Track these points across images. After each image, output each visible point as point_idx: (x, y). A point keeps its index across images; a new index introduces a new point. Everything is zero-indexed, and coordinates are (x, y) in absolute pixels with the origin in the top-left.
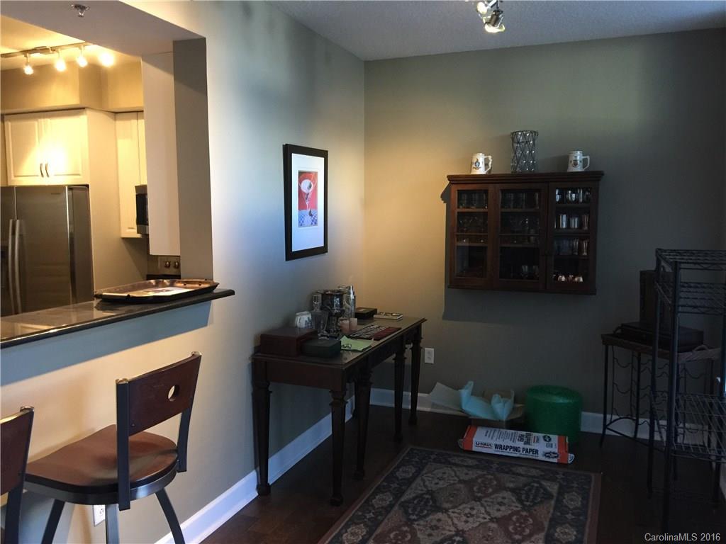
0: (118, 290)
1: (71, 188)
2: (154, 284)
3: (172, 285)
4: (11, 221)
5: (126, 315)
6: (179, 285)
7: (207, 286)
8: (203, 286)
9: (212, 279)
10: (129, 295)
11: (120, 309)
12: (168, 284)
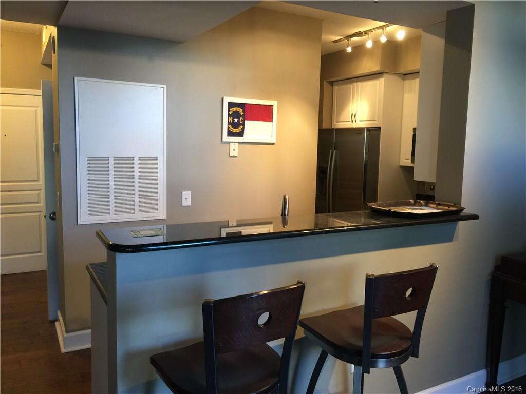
0: (385, 204)
1: (369, 129)
2: (413, 203)
3: (426, 205)
4: (331, 151)
5: (384, 224)
6: (432, 205)
7: (454, 209)
8: (451, 209)
9: (460, 204)
10: (390, 210)
11: (382, 219)
12: (423, 204)
